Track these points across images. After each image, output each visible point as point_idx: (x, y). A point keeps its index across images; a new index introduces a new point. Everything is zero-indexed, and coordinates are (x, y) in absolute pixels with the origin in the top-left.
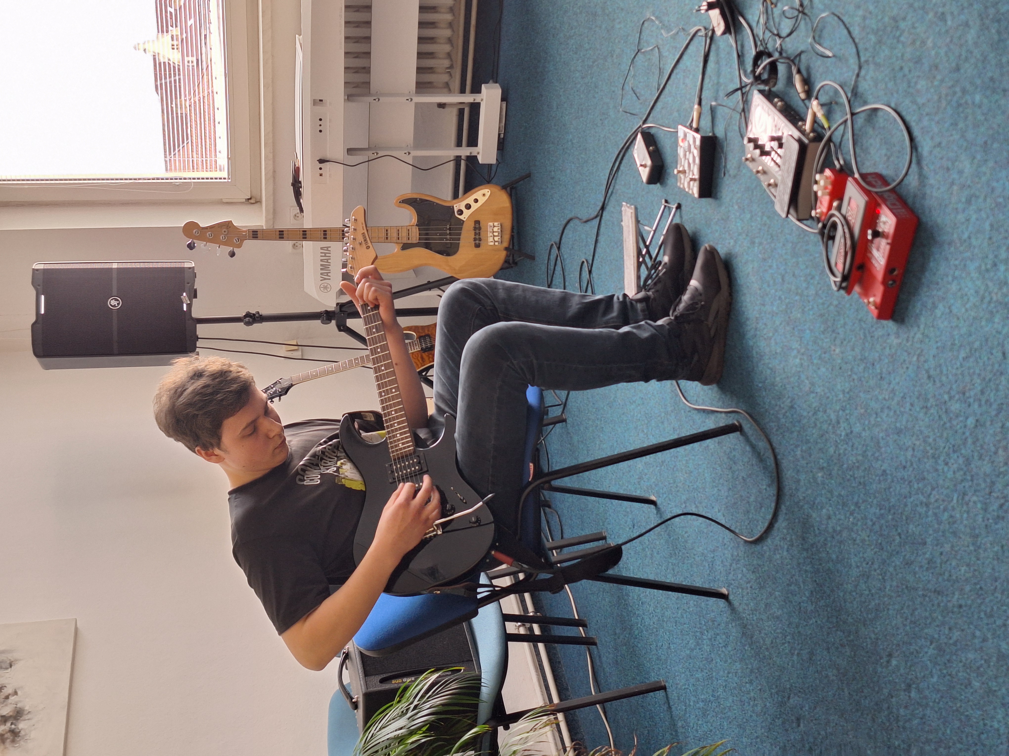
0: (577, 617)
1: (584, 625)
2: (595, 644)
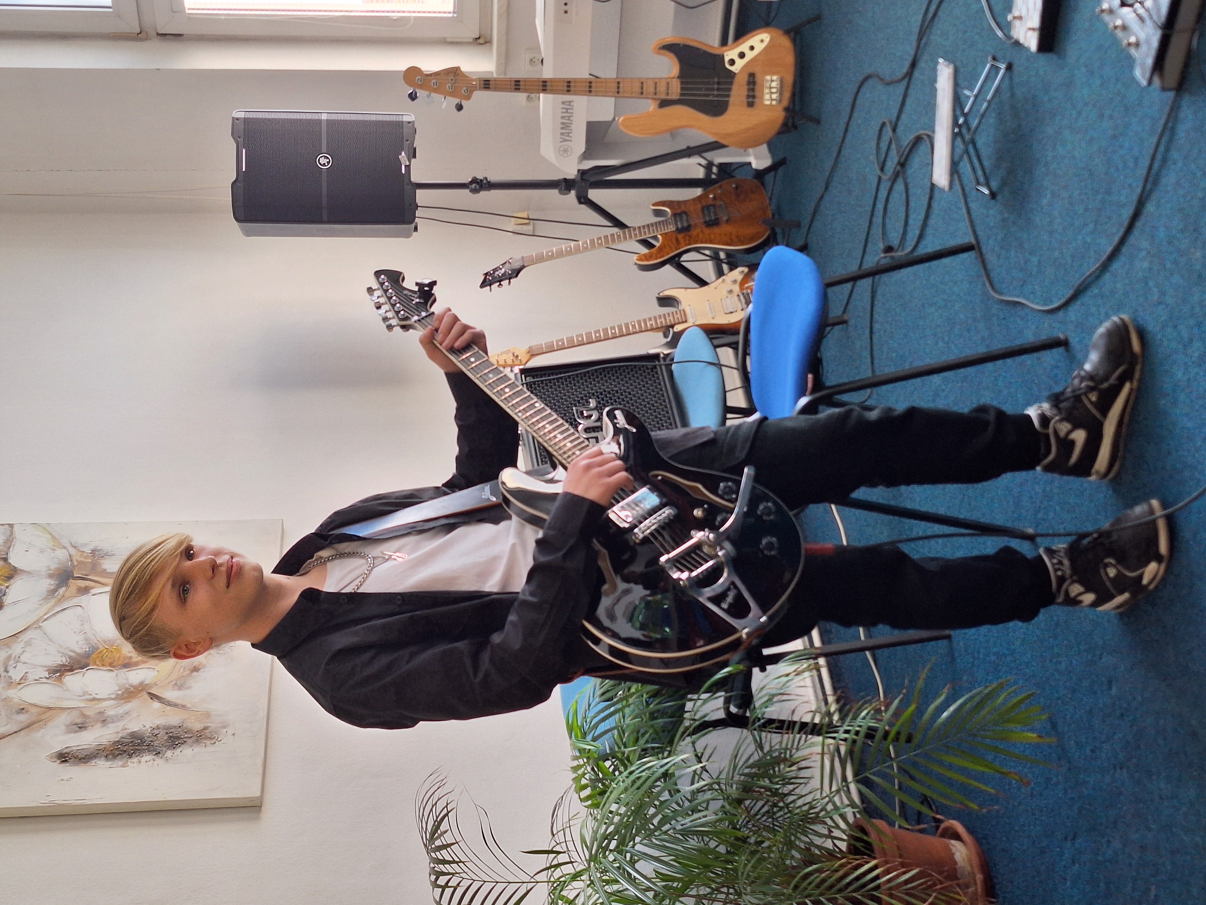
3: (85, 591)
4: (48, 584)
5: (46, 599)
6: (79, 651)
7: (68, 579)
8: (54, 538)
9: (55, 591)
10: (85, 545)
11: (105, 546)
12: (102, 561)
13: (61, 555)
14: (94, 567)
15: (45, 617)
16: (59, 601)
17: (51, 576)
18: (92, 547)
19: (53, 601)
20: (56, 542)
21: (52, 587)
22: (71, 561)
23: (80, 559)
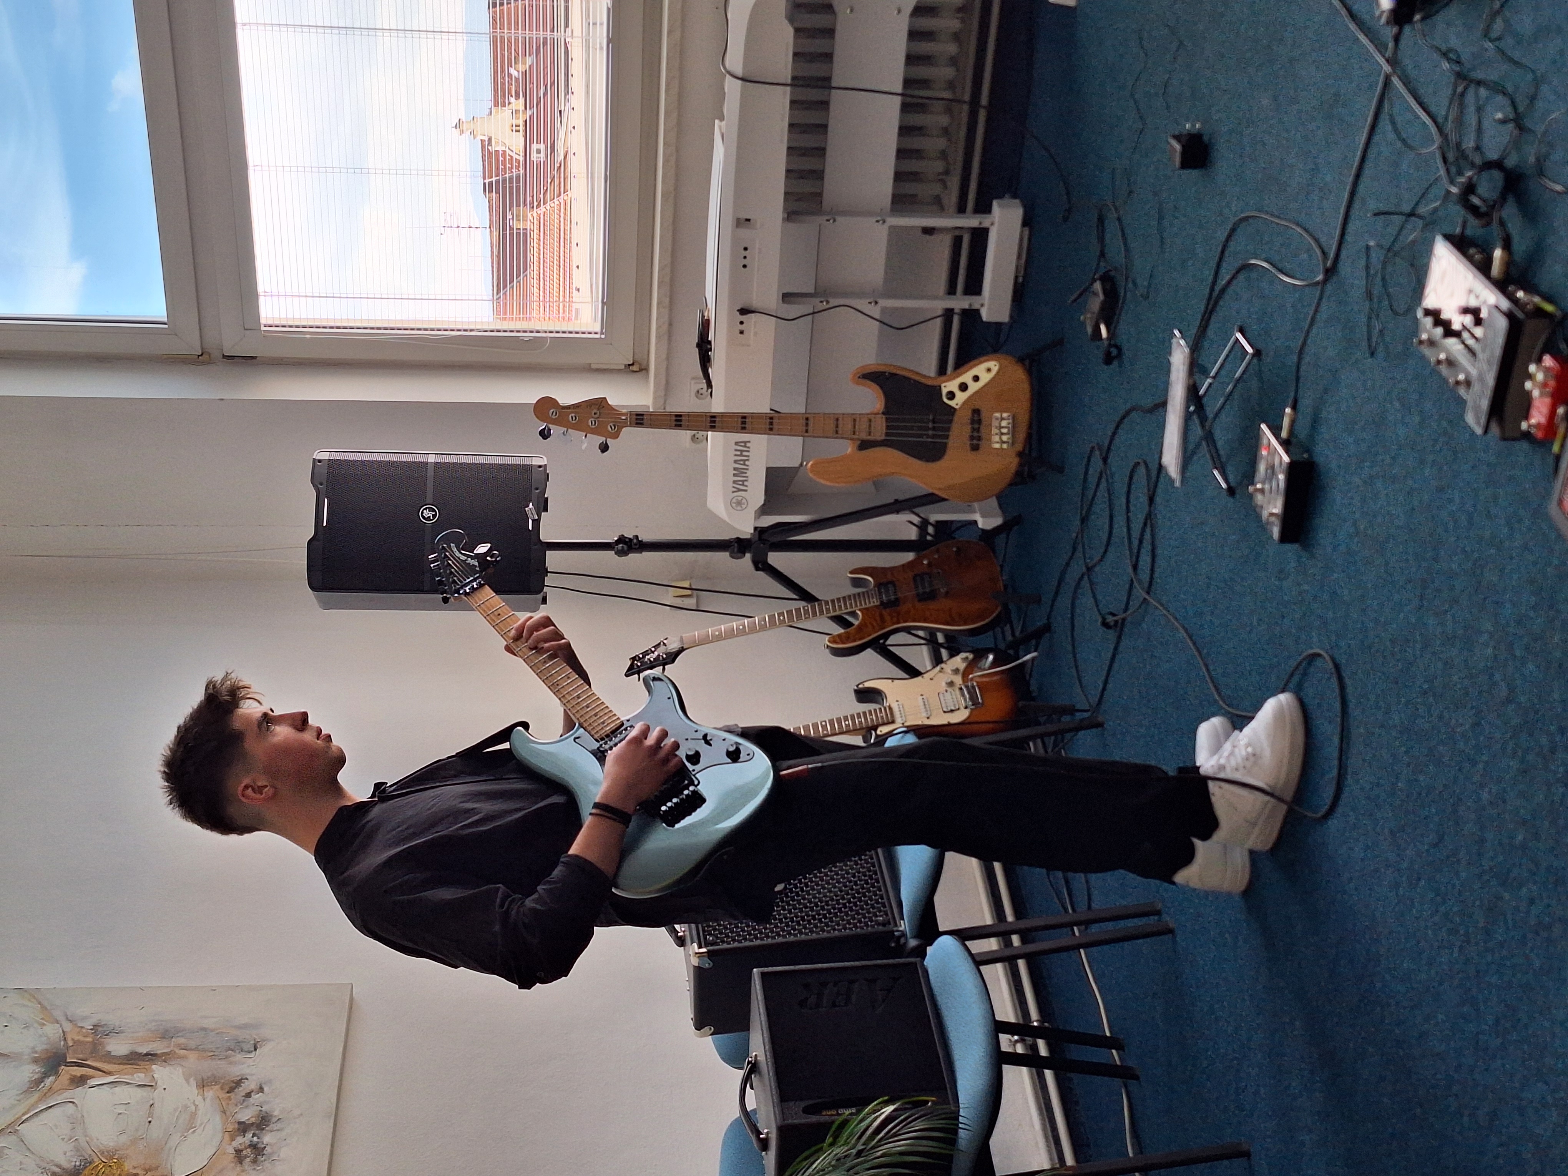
0: (1108, 1034)
1: (1120, 1048)
2: (1136, 1078)
3: (80, 1081)
4: (29, 1071)
5: (28, 1092)
6: (66, 1165)
7: (60, 1065)
8: (44, 1008)
9: (41, 1080)
10: (84, 1018)
11: (111, 1019)
12: (107, 1040)
13: (52, 1031)
14: (96, 1049)
15: (24, 1118)
16: (44, 1096)
17: (35, 1061)
18: (94, 1021)
19: (36, 1096)
20: (47, 1014)
21: (36, 1076)
22: (65, 1039)
23: (76, 1038)
